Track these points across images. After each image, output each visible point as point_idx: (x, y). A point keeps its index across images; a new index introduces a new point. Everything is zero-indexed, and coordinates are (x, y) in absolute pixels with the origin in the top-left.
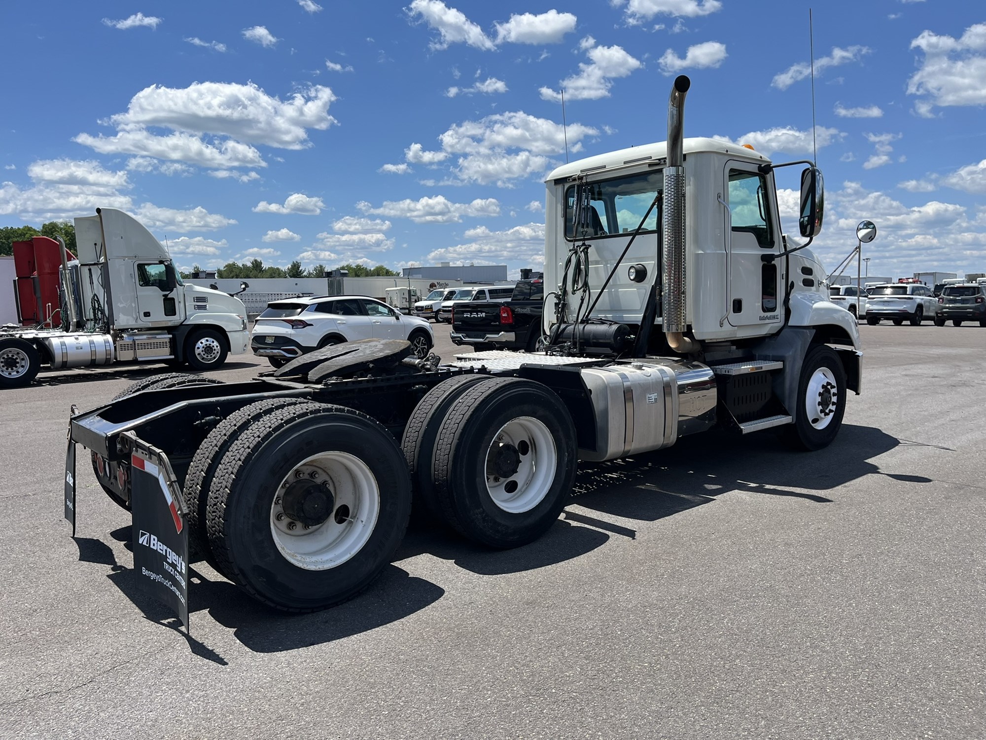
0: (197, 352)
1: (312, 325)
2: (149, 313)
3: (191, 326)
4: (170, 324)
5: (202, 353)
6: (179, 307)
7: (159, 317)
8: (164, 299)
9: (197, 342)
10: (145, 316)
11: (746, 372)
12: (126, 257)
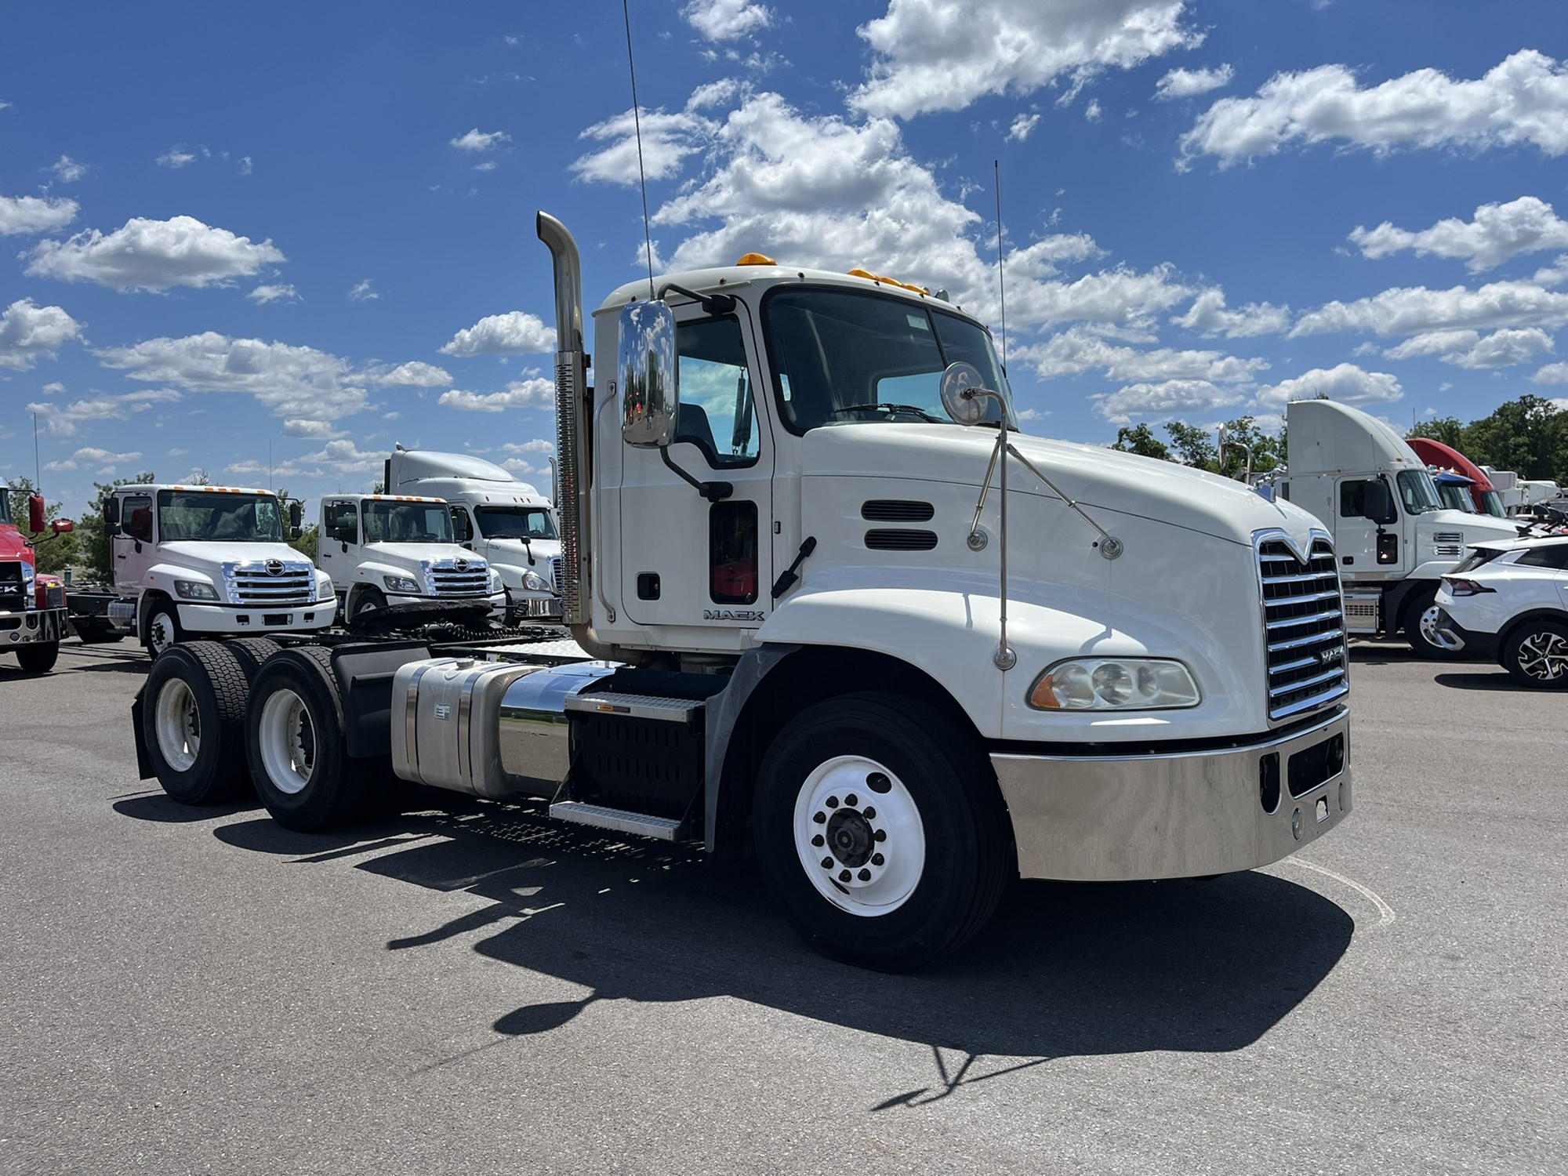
0: (1423, 626)
1: (1493, 591)
2: (1352, 558)
3: (1415, 582)
4: (1387, 578)
5: (1432, 630)
6: (1405, 551)
7: (1367, 563)
8: (1378, 537)
9: (1425, 610)
10: (1344, 563)
11: (592, 709)
12: (1324, 473)
